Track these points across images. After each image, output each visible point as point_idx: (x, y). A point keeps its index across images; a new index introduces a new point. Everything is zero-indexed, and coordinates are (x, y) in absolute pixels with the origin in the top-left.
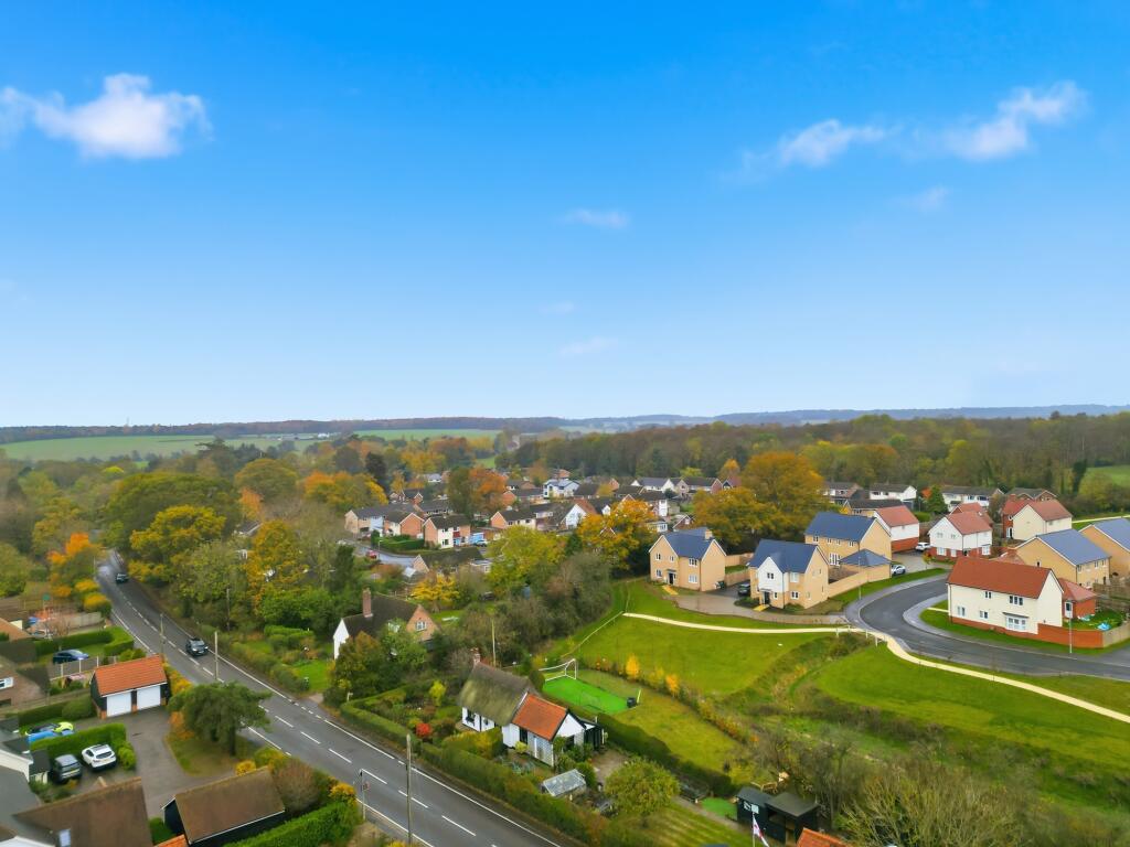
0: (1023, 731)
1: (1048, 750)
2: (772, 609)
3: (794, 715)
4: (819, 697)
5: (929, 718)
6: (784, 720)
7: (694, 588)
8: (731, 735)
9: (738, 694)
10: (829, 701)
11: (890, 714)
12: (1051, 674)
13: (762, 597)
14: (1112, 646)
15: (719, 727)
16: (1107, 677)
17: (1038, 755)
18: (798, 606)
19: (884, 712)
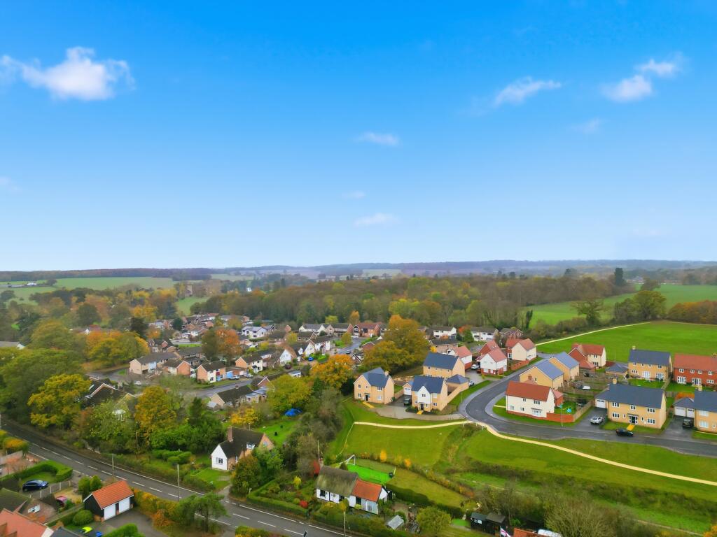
0: (561, 469)
1: (573, 477)
2: (425, 413)
3: (465, 472)
4: (472, 461)
5: (522, 467)
6: (461, 475)
7: (381, 402)
8: (445, 487)
9: (436, 464)
10: (478, 463)
11: (505, 467)
12: (559, 439)
13: (419, 407)
14: (577, 421)
15: (438, 483)
16: (580, 438)
17: (570, 480)
18: (437, 410)
19: (503, 466)
